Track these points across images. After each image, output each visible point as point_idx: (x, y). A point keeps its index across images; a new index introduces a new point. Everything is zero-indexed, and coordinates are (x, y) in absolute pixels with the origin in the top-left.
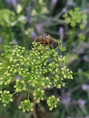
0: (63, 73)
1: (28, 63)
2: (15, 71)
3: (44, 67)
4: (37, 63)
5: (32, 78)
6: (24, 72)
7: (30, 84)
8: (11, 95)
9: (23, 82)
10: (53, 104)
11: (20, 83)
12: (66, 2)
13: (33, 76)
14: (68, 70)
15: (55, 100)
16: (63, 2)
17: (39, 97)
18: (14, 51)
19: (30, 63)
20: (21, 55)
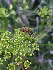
0: (33, 47)
1: (12, 42)
2: (4, 46)
3: (21, 44)
4: (17, 41)
5: (14, 50)
6: (10, 47)
7: (13, 54)
8: (2, 61)
9: (9, 53)
10: (27, 66)
11: (7, 53)
12: (40, 1)
13: (15, 49)
14: (36, 45)
15: (28, 63)
16: (39, 1)
17: (19, 61)
18: (4, 34)
19: (14, 42)
20: (8, 37)
